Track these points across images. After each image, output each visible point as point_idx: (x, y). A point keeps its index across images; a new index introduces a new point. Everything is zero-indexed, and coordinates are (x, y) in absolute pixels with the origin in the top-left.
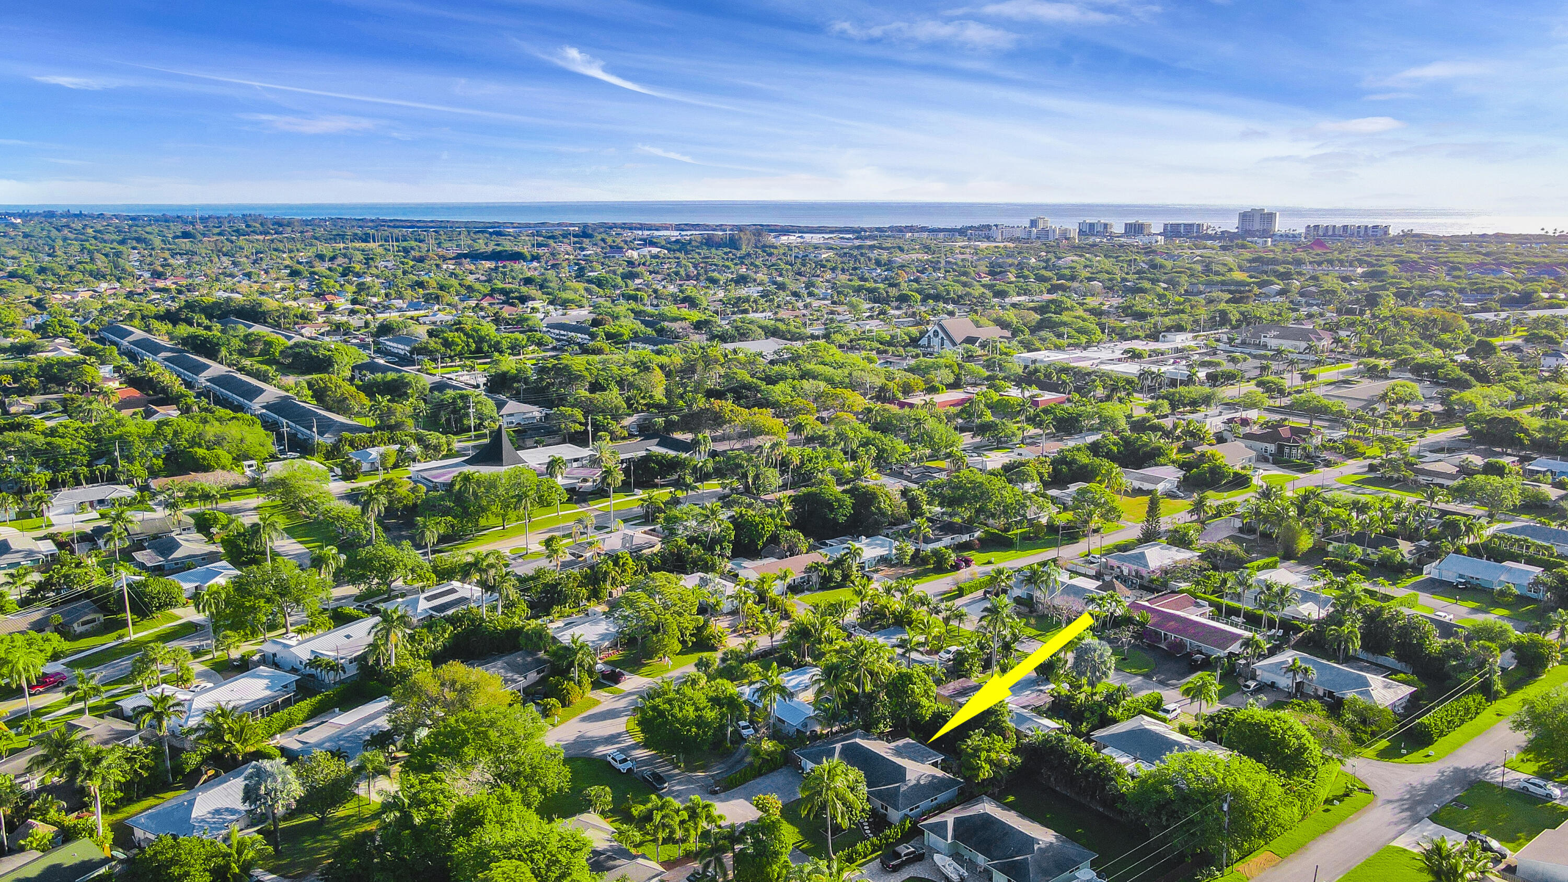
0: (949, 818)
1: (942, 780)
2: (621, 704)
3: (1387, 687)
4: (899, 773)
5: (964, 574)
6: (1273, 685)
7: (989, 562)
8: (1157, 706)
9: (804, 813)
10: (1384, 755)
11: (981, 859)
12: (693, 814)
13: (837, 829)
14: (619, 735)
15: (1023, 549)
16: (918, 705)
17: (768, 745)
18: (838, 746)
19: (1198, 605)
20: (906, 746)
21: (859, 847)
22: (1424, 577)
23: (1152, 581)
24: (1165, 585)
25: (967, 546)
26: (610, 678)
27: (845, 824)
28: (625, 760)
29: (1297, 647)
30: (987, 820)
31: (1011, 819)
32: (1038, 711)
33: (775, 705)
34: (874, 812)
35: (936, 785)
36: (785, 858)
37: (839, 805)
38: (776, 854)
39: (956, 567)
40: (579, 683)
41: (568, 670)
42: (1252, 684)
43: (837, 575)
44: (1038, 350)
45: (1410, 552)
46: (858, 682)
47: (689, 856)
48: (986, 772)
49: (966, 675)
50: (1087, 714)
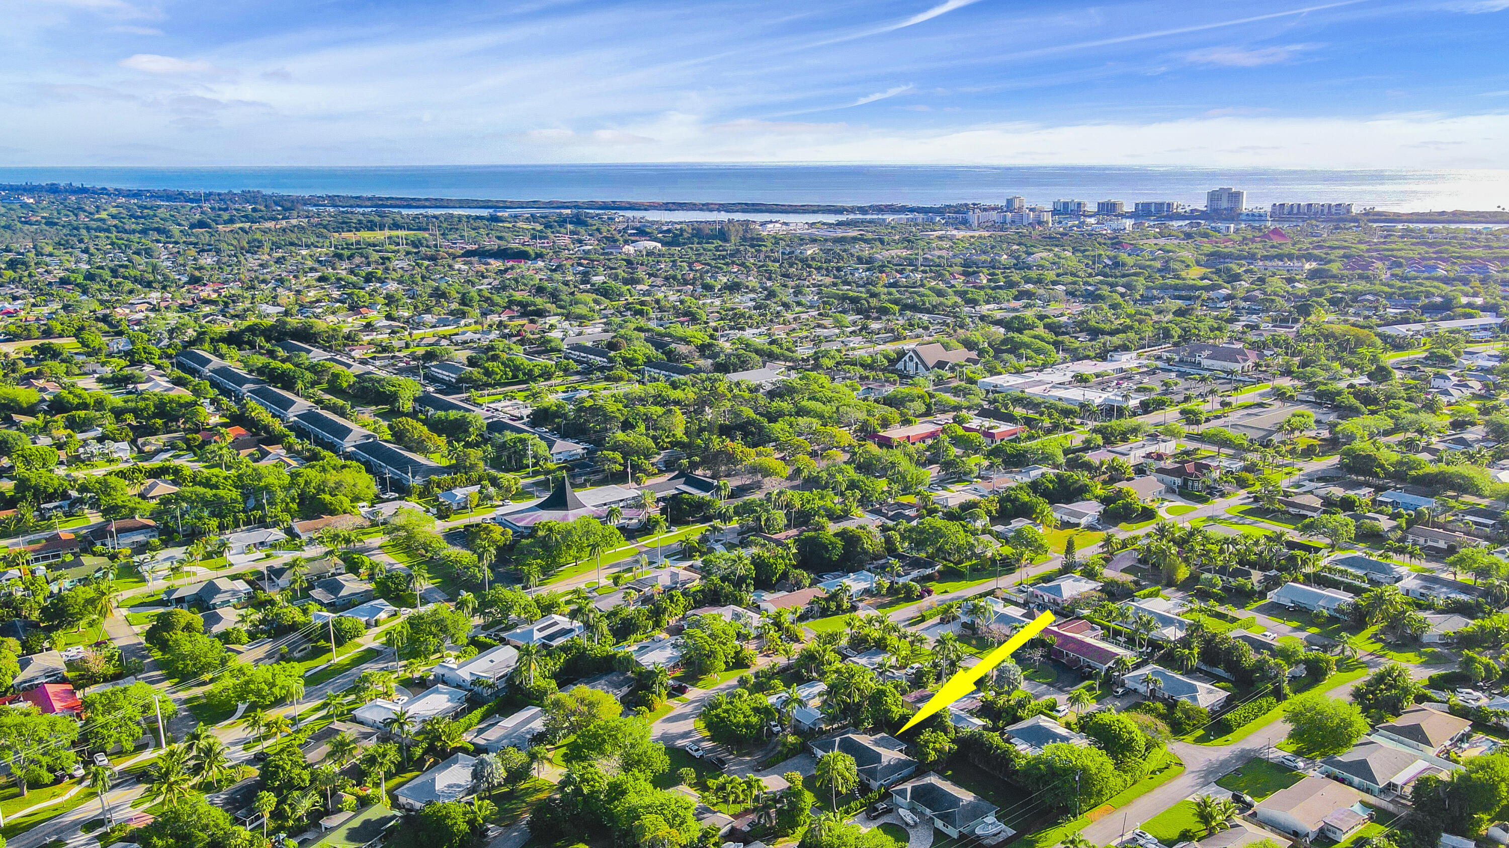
0: (908, 786)
1: (904, 761)
2: (688, 709)
3: (1210, 692)
4: (877, 757)
5: (927, 601)
6: (1135, 691)
7: (946, 592)
8: (1053, 707)
9: (818, 785)
10: (1199, 740)
11: (928, 811)
12: (750, 785)
13: (838, 793)
14: (690, 732)
15: (972, 579)
16: (890, 711)
17: (791, 739)
18: (838, 739)
19: (1093, 629)
20: (882, 738)
21: (852, 804)
22: (1268, 600)
23: (1063, 608)
24: (1073, 612)
25: (930, 578)
26: (677, 691)
27: (844, 791)
28: (697, 750)
29: (1159, 662)
30: (932, 788)
31: (947, 787)
32: (971, 713)
33: (794, 710)
34: (861, 783)
35: (900, 766)
36: (807, 812)
37: (840, 781)
38: (802, 810)
39: (921, 597)
40: (659, 695)
41: (651, 687)
42: (1120, 690)
43: (833, 605)
44: (1000, 374)
45: (1259, 582)
46: (849, 696)
47: (747, 811)
48: (933, 756)
49: (924, 686)
50: (1004, 714)
